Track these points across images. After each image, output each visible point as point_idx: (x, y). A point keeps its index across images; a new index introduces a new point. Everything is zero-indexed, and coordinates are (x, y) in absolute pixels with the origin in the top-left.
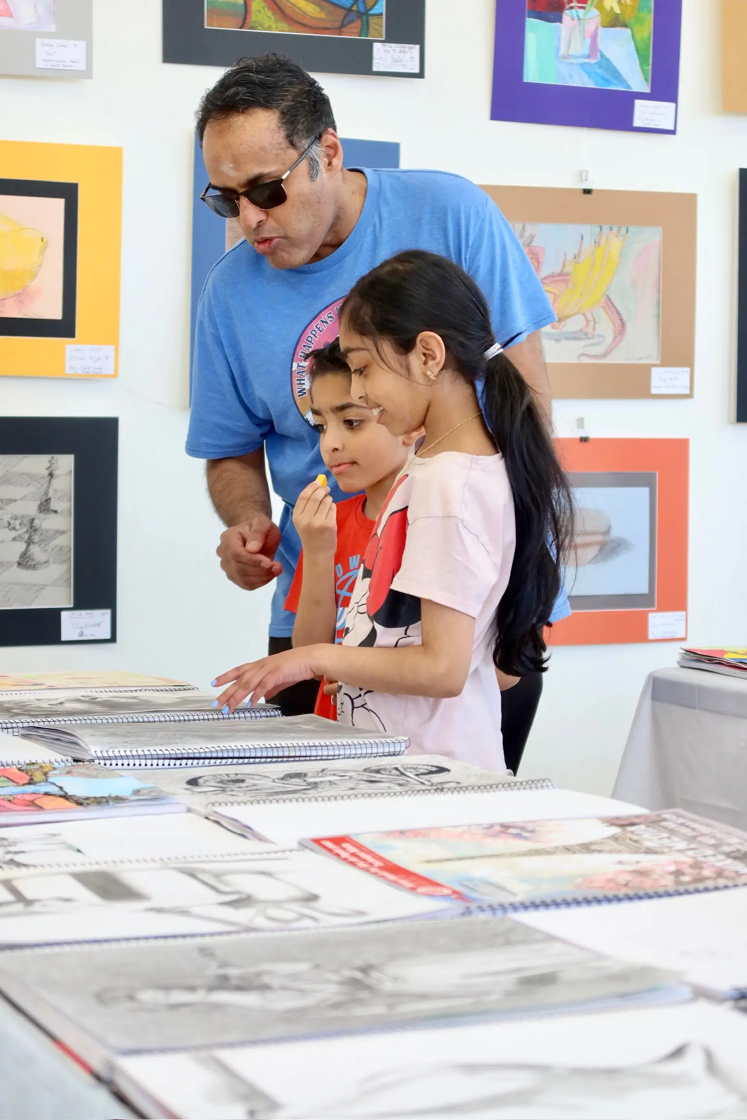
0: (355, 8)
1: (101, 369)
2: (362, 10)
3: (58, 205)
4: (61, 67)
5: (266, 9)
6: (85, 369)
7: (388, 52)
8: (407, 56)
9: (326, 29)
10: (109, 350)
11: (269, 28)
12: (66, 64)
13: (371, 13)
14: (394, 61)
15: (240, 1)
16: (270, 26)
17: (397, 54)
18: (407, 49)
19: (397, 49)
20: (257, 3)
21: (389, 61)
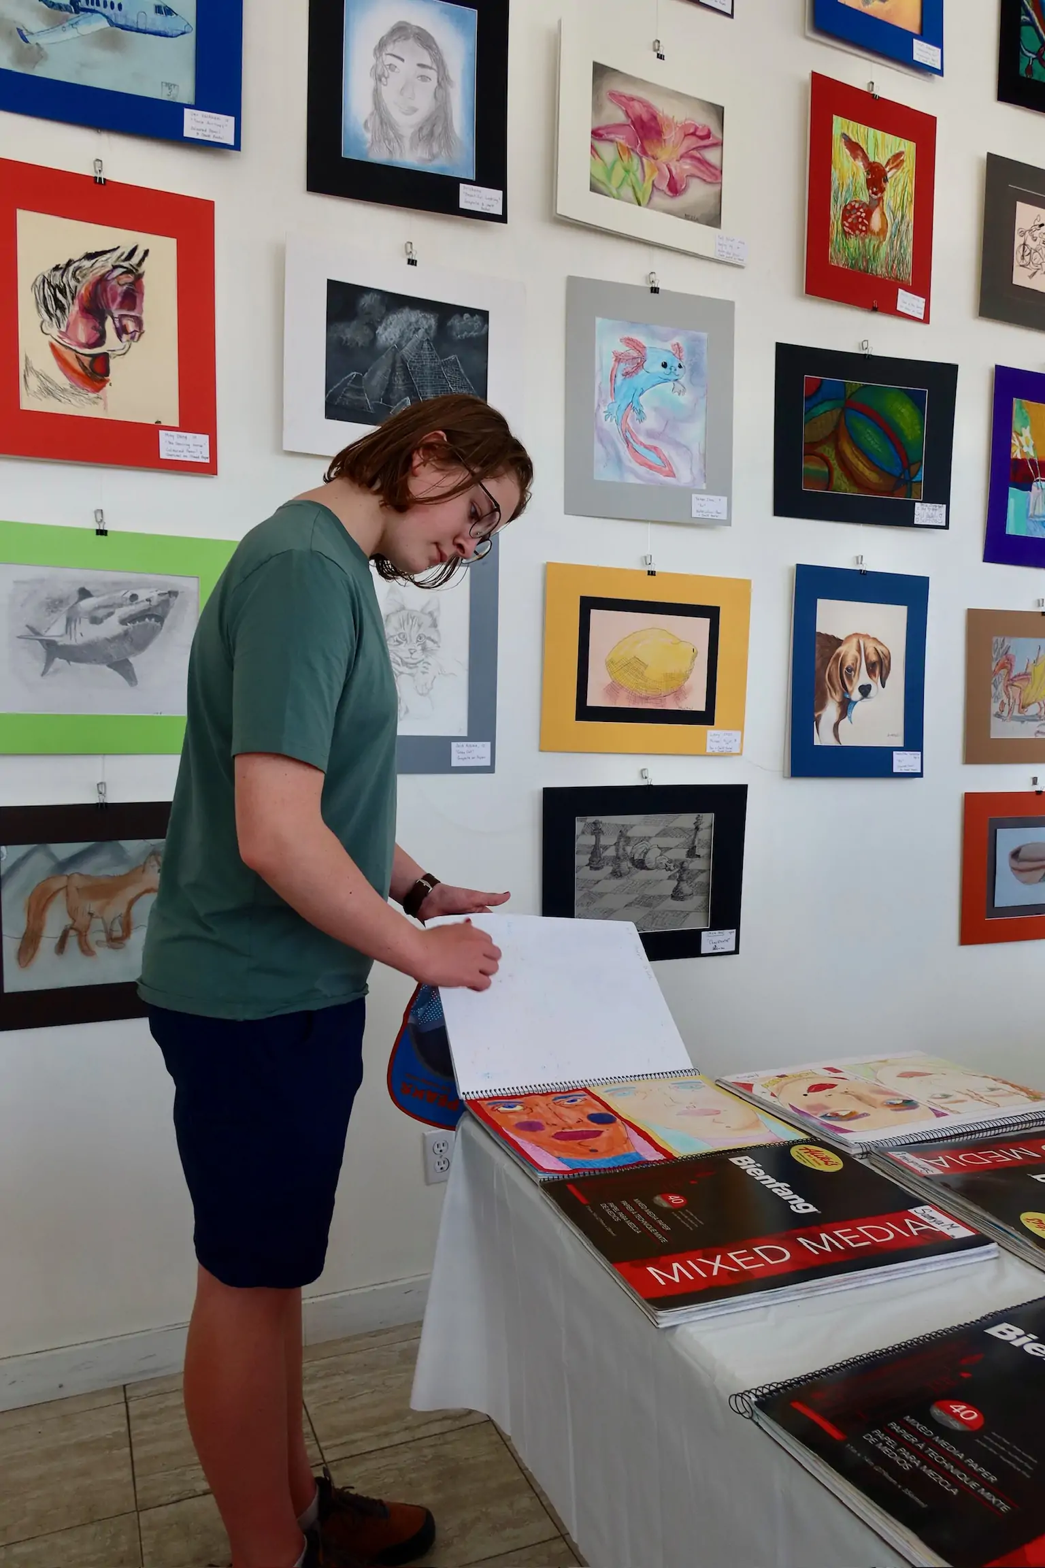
0: (902, 476)
1: (731, 748)
3: (705, 623)
4: (710, 517)
5: (843, 476)
6: (721, 748)
7: (925, 509)
8: (938, 513)
9: (883, 493)
10: (737, 734)
12: (714, 514)
13: (914, 480)
14: (929, 516)
15: (826, 470)
16: (846, 490)
17: (931, 511)
18: (937, 508)
19: (931, 508)
20: (837, 472)
21: (925, 517)
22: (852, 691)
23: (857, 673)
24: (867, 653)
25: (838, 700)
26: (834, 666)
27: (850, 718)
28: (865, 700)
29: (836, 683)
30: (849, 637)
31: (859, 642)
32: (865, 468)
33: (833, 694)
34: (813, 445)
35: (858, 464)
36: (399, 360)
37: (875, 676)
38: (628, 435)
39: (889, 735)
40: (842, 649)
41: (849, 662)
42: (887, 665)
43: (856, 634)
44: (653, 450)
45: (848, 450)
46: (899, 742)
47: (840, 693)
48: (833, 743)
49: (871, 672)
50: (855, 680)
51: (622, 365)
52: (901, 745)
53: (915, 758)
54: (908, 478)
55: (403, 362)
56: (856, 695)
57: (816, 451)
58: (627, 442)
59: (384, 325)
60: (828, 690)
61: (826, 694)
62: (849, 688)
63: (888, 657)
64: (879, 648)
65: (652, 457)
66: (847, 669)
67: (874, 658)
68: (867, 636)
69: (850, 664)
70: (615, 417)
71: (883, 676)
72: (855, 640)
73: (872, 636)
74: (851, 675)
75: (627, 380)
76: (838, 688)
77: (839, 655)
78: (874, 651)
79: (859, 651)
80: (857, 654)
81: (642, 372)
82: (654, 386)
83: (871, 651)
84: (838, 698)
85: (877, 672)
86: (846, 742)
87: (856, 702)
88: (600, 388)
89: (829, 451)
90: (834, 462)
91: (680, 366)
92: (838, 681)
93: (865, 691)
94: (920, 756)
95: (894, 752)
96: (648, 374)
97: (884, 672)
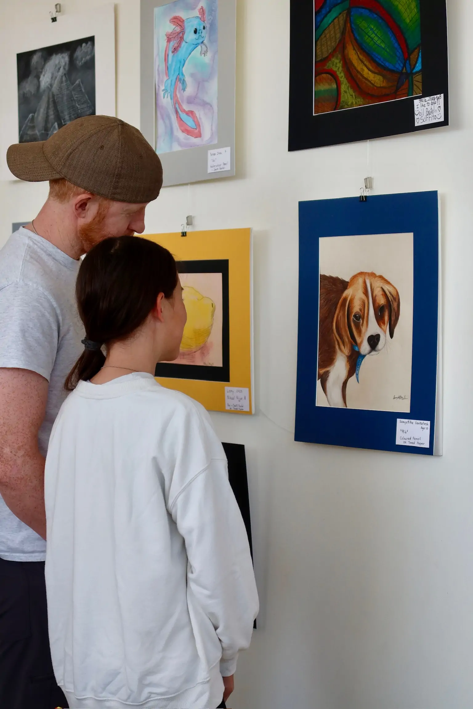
0: (404, 71)
1: (243, 406)
2: (409, 71)
3: (218, 277)
4: (219, 170)
5: (350, 88)
6: (235, 406)
7: (424, 106)
8: (436, 106)
9: (386, 97)
11: (352, 105)
12: (221, 167)
13: (414, 71)
14: (429, 113)
15: (334, 86)
16: (352, 103)
17: (430, 106)
18: (436, 100)
19: (430, 102)
20: (345, 86)
21: (425, 114)
22: (362, 342)
23: (365, 322)
24: (374, 295)
25: (347, 354)
26: (341, 314)
27: (357, 375)
28: (373, 353)
29: (344, 334)
30: (354, 277)
31: (365, 283)
32: (370, 73)
33: (342, 347)
34: (322, 62)
35: (363, 70)
36: (51, 96)
37: (384, 323)
38: (177, 106)
39: (394, 398)
40: (348, 293)
41: (356, 308)
42: (396, 309)
43: (361, 274)
44: (190, 115)
45: (353, 55)
46: (405, 407)
47: (349, 346)
48: (340, 405)
49: (380, 319)
50: (363, 329)
51: (172, 43)
52: (408, 410)
53: (423, 428)
54: (409, 70)
55: (53, 96)
56: (365, 347)
57: (326, 68)
58: (177, 112)
59: (43, 73)
60: (336, 343)
61: (334, 347)
62: (358, 340)
63: (397, 299)
64: (387, 288)
65: (189, 122)
66: (355, 316)
67: (382, 301)
68: (373, 275)
69: (358, 310)
70: (169, 92)
71: (392, 322)
72: (360, 280)
73: (378, 274)
74: (359, 323)
75: (175, 55)
76: (346, 340)
77: (345, 300)
78: (381, 293)
79: (366, 293)
80: (363, 297)
81: (183, 44)
82: (190, 54)
83: (378, 292)
84: (347, 351)
85: (386, 318)
86: (352, 405)
87: (364, 356)
88: (158, 70)
89: (336, 65)
90: (341, 75)
91: (204, 28)
92: (346, 332)
93: (374, 341)
94: (429, 427)
95: (398, 420)
96: (187, 44)
97: (393, 318)
